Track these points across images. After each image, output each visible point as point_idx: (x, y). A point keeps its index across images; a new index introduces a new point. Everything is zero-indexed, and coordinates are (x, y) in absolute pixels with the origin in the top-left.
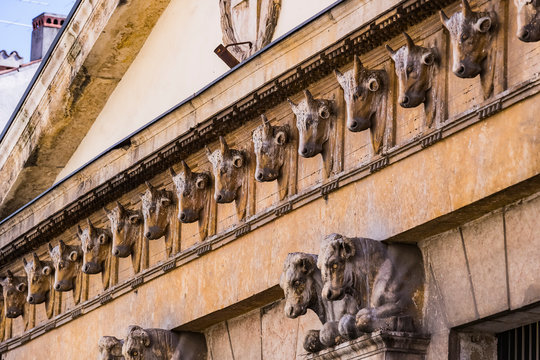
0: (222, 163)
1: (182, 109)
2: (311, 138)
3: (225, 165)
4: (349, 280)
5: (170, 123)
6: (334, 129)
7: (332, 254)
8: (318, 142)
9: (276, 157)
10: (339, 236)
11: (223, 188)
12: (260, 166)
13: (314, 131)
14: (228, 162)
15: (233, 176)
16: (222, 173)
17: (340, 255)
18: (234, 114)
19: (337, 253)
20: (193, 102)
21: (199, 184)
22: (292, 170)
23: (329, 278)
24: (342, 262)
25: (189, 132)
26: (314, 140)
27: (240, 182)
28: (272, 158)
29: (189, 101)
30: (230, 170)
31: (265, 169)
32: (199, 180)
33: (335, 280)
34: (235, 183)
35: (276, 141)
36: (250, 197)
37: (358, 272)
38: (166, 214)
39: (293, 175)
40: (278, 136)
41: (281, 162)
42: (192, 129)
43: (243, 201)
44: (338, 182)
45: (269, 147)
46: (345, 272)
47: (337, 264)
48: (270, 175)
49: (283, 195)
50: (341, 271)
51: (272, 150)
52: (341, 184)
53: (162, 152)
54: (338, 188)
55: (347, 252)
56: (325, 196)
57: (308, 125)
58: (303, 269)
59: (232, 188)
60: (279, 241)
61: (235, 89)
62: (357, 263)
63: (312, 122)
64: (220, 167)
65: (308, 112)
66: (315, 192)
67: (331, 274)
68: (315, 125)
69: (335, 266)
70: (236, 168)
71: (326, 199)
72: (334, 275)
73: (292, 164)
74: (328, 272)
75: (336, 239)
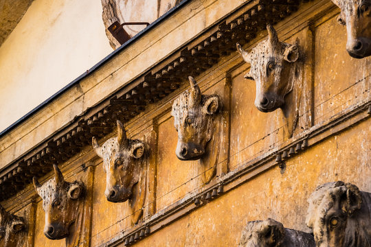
0: (117, 153)
1: (64, 98)
2: (272, 86)
3: (122, 155)
4: (351, 242)
5: (43, 120)
6: (300, 78)
7: (331, 205)
8: (280, 91)
9: (203, 131)
10: (340, 183)
11: (116, 183)
12: (184, 140)
13: (277, 79)
14: (124, 152)
15: (130, 169)
16: (116, 165)
17: (340, 208)
18: (145, 85)
19: (337, 205)
20: (82, 84)
21: (72, 193)
22: (222, 146)
23: (325, 237)
24: (343, 217)
25: (71, 123)
26: (275, 89)
27: (137, 177)
28: (198, 130)
29: (76, 84)
30: (126, 161)
31: (190, 143)
32: (73, 188)
33: (333, 240)
34: (132, 178)
35: (204, 110)
36: (149, 194)
37: (362, 233)
38: (16, 242)
39: (223, 151)
40: (208, 102)
41: (209, 136)
42: (77, 119)
43: (139, 200)
44: (307, 140)
45: (196, 116)
46: (347, 230)
47: (337, 218)
48: (196, 151)
49: (208, 177)
50: (341, 229)
51: (199, 120)
52: (311, 142)
53: (26, 159)
54: (307, 148)
55: (352, 204)
56: (282, 164)
57: (269, 70)
58: (271, 240)
59: (127, 185)
60: (197, 236)
61: (152, 51)
62: (361, 221)
63: (274, 66)
64: (115, 158)
65: (270, 54)
66: (266, 160)
67: (328, 232)
68: (278, 70)
69: (335, 222)
70: (133, 160)
71: (283, 167)
72: (333, 234)
73: (223, 138)
74: (325, 230)
75: (336, 186)
